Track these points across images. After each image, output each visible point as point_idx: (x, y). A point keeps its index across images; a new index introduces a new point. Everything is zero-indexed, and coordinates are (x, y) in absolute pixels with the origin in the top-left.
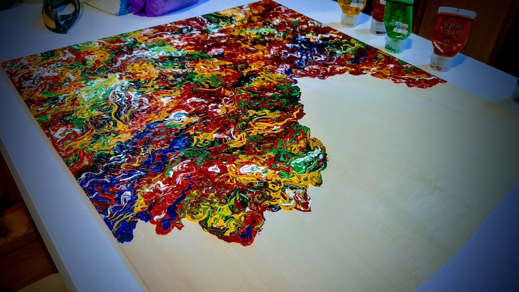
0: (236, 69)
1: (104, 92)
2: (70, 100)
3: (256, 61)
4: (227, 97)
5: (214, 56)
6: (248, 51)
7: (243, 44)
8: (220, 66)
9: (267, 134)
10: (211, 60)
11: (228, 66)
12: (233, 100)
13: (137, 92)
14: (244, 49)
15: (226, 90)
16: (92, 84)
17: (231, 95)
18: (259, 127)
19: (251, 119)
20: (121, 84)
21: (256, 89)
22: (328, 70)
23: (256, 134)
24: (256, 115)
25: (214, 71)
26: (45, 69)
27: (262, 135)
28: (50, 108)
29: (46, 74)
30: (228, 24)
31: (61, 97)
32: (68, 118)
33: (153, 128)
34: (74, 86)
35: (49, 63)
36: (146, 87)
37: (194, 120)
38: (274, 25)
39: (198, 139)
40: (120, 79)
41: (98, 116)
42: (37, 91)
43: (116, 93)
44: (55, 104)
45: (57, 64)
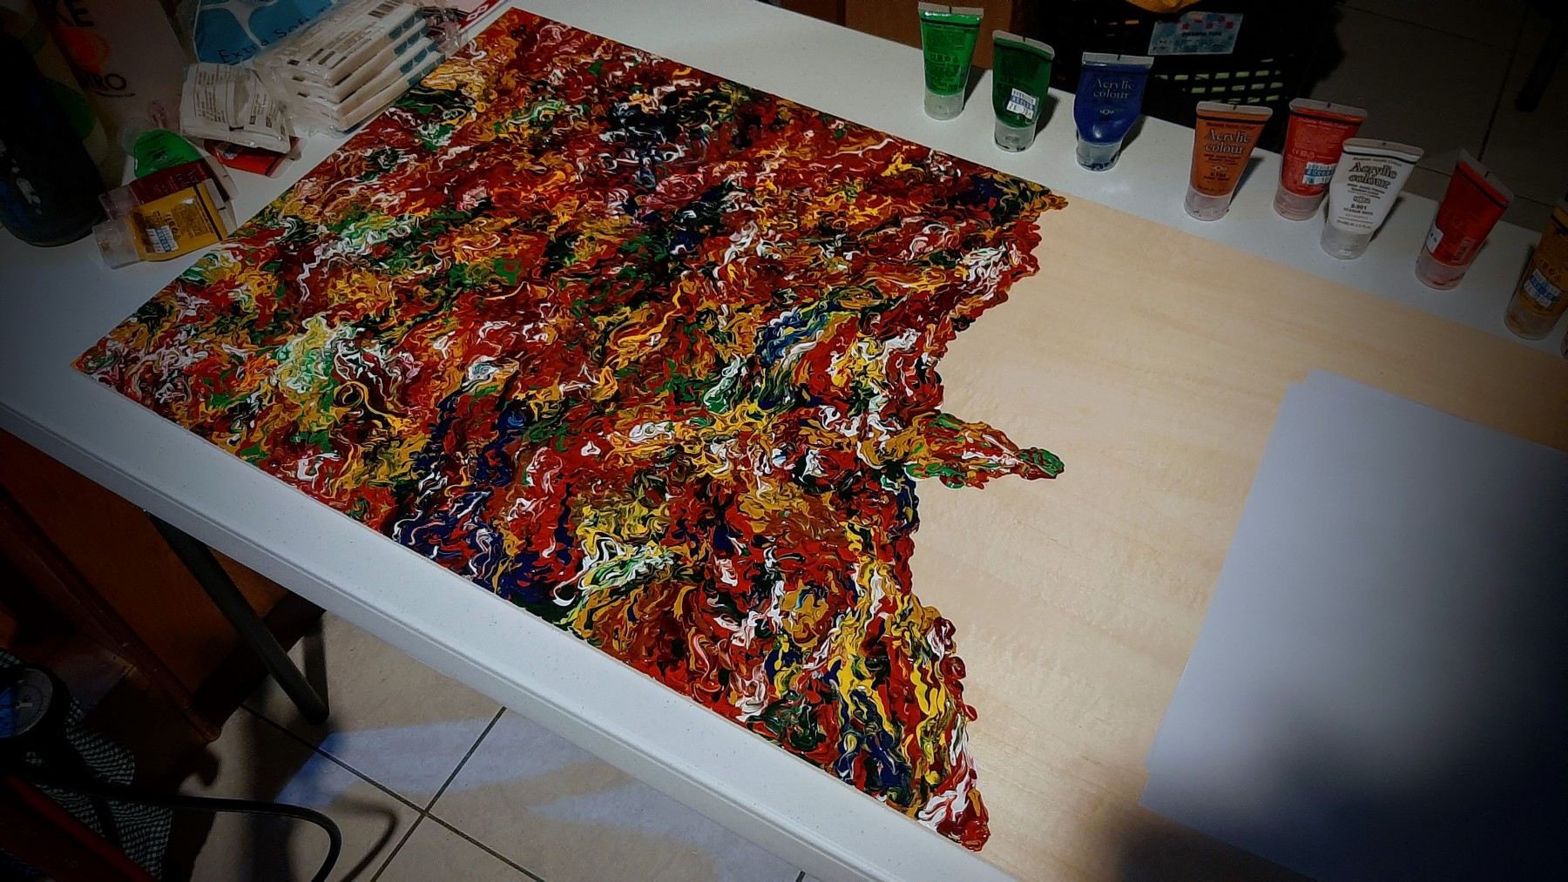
0: (528, 230)
1: (321, 366)
2: (274, 402)
3: (558, 198)
4: (544, 300)
5: (477, 212)
6: (532, 178)
7: (515, 162)
8: (499, 233)
9: (645, 357)
10: (473, 224)
11: (513, 229)
12: (558, 304)
13: (380, 344)
14: (523, 172)
15: (536, 287)
16: (287, 353)
17: (549, 294)
18: (626, 347)
19: (606, 334)
20: (341, 337)
21: (588, 268)
22: (699, 179)
23: (626, 362)
24: (610, 324)
25: (493, 249)
26: (173, 349)
27: (637, 361)
28: (251, 431)
29: (185, 362)
30: (460, 113)
31: (252, 400)
32: (297, 439)
33: (452, 410)
34: (259, 369)
35: (171, 334)
36: (391, 328)
37: (513, 371)
38: (555, 88)
39: (536, 404)
40: (331, 326)
41: (346, 417)
42: (197, 403)
43: (345, 359)
44: (253, 417)
45: (189, 332)
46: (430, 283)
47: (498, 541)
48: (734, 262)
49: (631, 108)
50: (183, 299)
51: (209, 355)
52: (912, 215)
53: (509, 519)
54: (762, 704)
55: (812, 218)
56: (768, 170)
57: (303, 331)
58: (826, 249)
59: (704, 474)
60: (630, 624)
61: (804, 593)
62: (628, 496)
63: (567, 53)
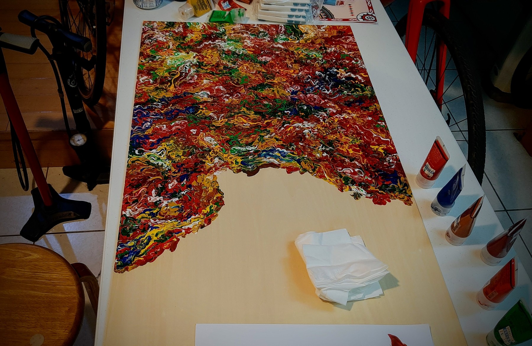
0: (264, 76)
1: (180, 63)
2: (160, 61)
3: (282, 76)
4: (240, 93)
6: (285, 66)
7: (287, 60)
8: (257, 71)
9: (238, 126)
10: (255, 64)
11: (261, 73)
12: (241, 97)
13: (196, 70)
14: (285, 63)
15: (243, 89)
17: (243, 93)
18: (238, 120)
20: (192, 62)
21: (261, 96)
22: (322, 102)
23: (232, 123)
24: (244, 112)
25: (250, 73)
26: (162, 35)
27: (235, 125)
28: (148, 62)
29: (161, 39)
30: (295, 39)
31: (157, 57)
32: (152, 72)
33: (185, 96)
34: (168, 53)
35: (167, 31)
36: (203, 69)
37: (209, 100)
38: (326, 52)
39: (201, 112)
40: (194, 57)
41: (166, 77)
42: (149, 48)
43: (185, 66)
44: (152, 60)
45: (170, 34)
46: (226, 67)
47: (148, 128)
48: (295, 128)
49: (336, 72)
50: (179, 27)
51: (166, 42)
52: (360, 163)
53: (157, 127)
54: (131, 215)
55: (331, 137)
56: (343, 116)
57: (188, 53)
58: (322, 147)
59: (205, 161)
60: (139, 171)
61: (178, 207)
62: (184, 148)
63: (344, 47)
